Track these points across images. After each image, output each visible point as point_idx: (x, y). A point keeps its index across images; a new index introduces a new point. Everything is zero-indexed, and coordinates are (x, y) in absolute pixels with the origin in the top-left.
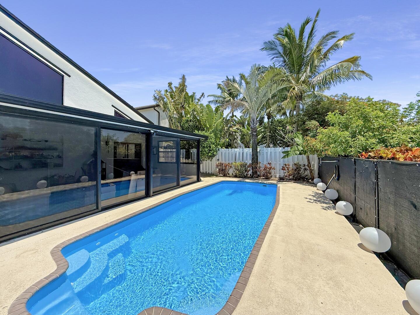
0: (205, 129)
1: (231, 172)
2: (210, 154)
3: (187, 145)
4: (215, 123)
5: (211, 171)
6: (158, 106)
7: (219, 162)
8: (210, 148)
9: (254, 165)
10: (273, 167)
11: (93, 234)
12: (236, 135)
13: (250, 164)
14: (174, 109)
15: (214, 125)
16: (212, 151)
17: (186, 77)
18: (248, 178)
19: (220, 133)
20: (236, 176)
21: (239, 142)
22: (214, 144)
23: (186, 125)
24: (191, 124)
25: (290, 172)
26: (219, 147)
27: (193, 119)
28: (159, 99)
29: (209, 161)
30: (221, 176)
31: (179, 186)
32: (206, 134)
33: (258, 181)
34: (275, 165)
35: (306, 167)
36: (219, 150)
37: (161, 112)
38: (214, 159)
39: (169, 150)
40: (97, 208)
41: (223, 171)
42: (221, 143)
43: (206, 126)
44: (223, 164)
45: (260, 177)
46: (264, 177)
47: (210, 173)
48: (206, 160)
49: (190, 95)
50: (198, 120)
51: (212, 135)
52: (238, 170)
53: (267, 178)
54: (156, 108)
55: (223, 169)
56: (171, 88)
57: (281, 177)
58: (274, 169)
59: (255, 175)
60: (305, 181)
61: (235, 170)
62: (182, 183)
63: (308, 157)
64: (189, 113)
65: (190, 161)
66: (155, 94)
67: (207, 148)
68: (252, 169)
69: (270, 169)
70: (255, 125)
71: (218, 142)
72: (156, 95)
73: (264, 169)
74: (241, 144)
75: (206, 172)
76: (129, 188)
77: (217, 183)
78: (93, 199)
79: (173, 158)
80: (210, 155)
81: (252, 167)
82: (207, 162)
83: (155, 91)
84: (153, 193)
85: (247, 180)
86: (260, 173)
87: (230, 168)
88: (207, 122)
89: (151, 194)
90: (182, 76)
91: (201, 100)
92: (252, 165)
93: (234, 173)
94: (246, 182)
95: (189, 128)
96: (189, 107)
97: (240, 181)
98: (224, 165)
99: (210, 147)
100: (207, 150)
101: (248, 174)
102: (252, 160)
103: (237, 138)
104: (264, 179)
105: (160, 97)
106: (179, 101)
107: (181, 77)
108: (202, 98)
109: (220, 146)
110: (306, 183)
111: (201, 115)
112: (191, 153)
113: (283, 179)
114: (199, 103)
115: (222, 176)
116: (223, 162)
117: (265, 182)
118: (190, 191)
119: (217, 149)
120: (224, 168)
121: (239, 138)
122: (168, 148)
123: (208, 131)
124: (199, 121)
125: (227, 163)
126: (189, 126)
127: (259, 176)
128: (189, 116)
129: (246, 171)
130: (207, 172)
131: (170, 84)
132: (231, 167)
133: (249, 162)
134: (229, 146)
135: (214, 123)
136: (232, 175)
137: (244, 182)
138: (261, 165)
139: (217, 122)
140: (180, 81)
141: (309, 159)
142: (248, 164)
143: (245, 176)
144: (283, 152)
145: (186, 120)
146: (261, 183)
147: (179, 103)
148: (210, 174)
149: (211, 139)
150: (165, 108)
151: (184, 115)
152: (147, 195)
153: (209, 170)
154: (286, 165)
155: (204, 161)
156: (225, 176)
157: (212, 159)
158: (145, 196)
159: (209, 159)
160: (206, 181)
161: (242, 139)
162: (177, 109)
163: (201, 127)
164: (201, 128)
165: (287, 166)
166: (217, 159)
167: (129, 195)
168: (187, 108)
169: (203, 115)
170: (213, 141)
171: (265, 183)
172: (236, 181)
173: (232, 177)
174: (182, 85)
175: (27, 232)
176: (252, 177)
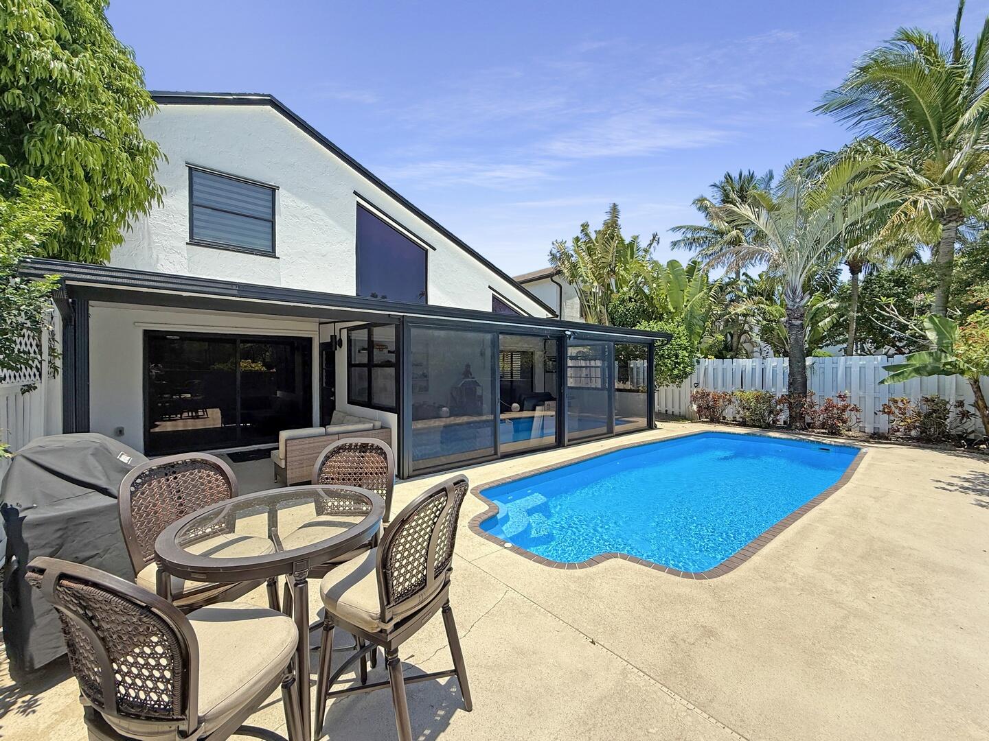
0: (665, 316)
1: (729, 412)
2: (676, 372)
3: (623, 353)
4: (688, 300)
5: (680, 408)
6: (559, 272)
7: (699, 390)
8: (677, 358)
9: (794, 399)
10: (853, 406)
11: (505, 484)
12: (745, 322)
13: (783, 396)
14: (593, 277)
15: (686, 306)
16: (682, 365)
17: (619, 208)
18: (778, 429)
19: (702, 323)
20: (743, 424)
21: (758, 339)
22: (686, 349)
23: (621, 310)
24: (631, 305)
25: (909, 421)
26: (699, 355)
27: (637, 296)
28: (560, 259)
29: (673, 387)
30: (703, 422)
31: (612, 435)
32: (668, 328)
33: (804, 437)
34: (863, 399)
35: (967, 407)
36: (698, 362)
37: (565, 285)
38: (687, 381)
39: (583, 363)
40: (496, 453)
41: (709, 411)
42: (703, 346)
43: (665, 308)
44: (708, 395)
45: (813, 428)
46: (825, 429)
47: (677, 412)
48: (667, 385)
49: (627, 242)
50: (647, 297)
51: (681, 328)
52: (748, 409)
53: (835, 432)
54: (556, 278)
55: (709, 407)
56: (587, 235)
57: (881, 432)
58: (857, 411)
59: (798, 422)
60: (963, 446)
61: (740, 409)
62: (617, 429)
63: (976, 381)
64: (626, 282)
65: (628, 386)
66: (553, 249)
67: (670, 358)
68: (790, 408)
69: (844, 410)
70: (798, 300)
71: (696, 343)
72: (554, 252)
73: (826, 410)
74: (763, 344)
75: (666, 411)
76: (531, 430)
77: (695, 435)
78: (489, 441)
79: (591, 380)
80: (677, 375)
81: (790, 403)
82: (670, 388)
83: (553, 244)
84: (569, 441)
85: (772, 434)
86: (813, 419)
87: (727, 403)
88: (668, 299)
89: (566, 442)
90: (612, 205)
91: (652, 249)
92: (790, 397)
93: (738, 416)
94: (770, 437)
95: (626, 315)
96: (625, 269)
97: (754, 435)
98: (711, 396)
99: (677, 356)
100: (670, 364)
101: (778, 420)
102: (789, 388)
103: (751, 328)
104: (823, 433)
105: (564, 253)
106: (604, 260)
107: (608, 210)
108: (655, 244)
109: (702, 354)
110: (964, 451)
111: (655, 285)
112: (632, 369)
113: (887, 439)
114: (648, 257)
115: (707, 422)
116: (710, 389)
117: (827, 441)
118: (636, 445)
119: (695, 360)
120: (711, 403)
121: (756, 329)
122: (579, 358)
123: (672, 321)
124: (650, 299)
125: (720, 391)
126: (627, 310)
127: (809, 427)
128: (625, 289)
129: (771, 412)
130: (670, 412)
131: (585, 227)
132: (730, 401)
133: (781, 390)
134: (725, 351)
135: (686, 300)
136: (733, 421)
137: (765, 436)
138: (816, 399)
139: (693, 298)
140: (607, 217)
141: (979, 387)
142: (778, 396)
143: (769, 424)
144: (886, 368)
145: (621, 299)
146: (813, 441)
147: (604, 265)
148: (676, 416)
149: (680, 338)
150: (573, 276)
151: (614, 288)
152: (560, 444)
153: (673, 408)
154: (896, 402)
155: (662, 387)
156: (714, 420)
157: (680, 383)
158: (555, 444)
159: (673, 382)
160: (666, 430)
161: (766, 332)
162: (599, 278)
163: (653, 312)
164: (653, 314)
165: (900, 405)
166: (693, 384)
167: (531, 440)
168: (622, 273)
169: (658, 286)
170: (684, 341)
171: (825, 444)
172: (742, 435)
173: (732, 424)
174: (610, 225)
175: (434, 469)
176: (788, 427)
